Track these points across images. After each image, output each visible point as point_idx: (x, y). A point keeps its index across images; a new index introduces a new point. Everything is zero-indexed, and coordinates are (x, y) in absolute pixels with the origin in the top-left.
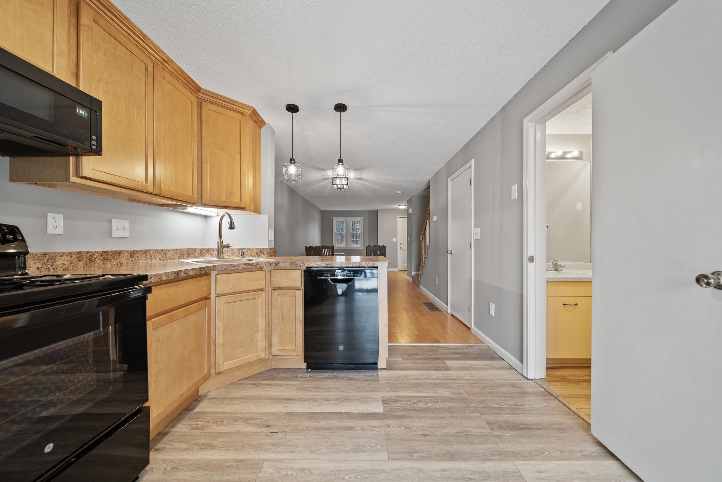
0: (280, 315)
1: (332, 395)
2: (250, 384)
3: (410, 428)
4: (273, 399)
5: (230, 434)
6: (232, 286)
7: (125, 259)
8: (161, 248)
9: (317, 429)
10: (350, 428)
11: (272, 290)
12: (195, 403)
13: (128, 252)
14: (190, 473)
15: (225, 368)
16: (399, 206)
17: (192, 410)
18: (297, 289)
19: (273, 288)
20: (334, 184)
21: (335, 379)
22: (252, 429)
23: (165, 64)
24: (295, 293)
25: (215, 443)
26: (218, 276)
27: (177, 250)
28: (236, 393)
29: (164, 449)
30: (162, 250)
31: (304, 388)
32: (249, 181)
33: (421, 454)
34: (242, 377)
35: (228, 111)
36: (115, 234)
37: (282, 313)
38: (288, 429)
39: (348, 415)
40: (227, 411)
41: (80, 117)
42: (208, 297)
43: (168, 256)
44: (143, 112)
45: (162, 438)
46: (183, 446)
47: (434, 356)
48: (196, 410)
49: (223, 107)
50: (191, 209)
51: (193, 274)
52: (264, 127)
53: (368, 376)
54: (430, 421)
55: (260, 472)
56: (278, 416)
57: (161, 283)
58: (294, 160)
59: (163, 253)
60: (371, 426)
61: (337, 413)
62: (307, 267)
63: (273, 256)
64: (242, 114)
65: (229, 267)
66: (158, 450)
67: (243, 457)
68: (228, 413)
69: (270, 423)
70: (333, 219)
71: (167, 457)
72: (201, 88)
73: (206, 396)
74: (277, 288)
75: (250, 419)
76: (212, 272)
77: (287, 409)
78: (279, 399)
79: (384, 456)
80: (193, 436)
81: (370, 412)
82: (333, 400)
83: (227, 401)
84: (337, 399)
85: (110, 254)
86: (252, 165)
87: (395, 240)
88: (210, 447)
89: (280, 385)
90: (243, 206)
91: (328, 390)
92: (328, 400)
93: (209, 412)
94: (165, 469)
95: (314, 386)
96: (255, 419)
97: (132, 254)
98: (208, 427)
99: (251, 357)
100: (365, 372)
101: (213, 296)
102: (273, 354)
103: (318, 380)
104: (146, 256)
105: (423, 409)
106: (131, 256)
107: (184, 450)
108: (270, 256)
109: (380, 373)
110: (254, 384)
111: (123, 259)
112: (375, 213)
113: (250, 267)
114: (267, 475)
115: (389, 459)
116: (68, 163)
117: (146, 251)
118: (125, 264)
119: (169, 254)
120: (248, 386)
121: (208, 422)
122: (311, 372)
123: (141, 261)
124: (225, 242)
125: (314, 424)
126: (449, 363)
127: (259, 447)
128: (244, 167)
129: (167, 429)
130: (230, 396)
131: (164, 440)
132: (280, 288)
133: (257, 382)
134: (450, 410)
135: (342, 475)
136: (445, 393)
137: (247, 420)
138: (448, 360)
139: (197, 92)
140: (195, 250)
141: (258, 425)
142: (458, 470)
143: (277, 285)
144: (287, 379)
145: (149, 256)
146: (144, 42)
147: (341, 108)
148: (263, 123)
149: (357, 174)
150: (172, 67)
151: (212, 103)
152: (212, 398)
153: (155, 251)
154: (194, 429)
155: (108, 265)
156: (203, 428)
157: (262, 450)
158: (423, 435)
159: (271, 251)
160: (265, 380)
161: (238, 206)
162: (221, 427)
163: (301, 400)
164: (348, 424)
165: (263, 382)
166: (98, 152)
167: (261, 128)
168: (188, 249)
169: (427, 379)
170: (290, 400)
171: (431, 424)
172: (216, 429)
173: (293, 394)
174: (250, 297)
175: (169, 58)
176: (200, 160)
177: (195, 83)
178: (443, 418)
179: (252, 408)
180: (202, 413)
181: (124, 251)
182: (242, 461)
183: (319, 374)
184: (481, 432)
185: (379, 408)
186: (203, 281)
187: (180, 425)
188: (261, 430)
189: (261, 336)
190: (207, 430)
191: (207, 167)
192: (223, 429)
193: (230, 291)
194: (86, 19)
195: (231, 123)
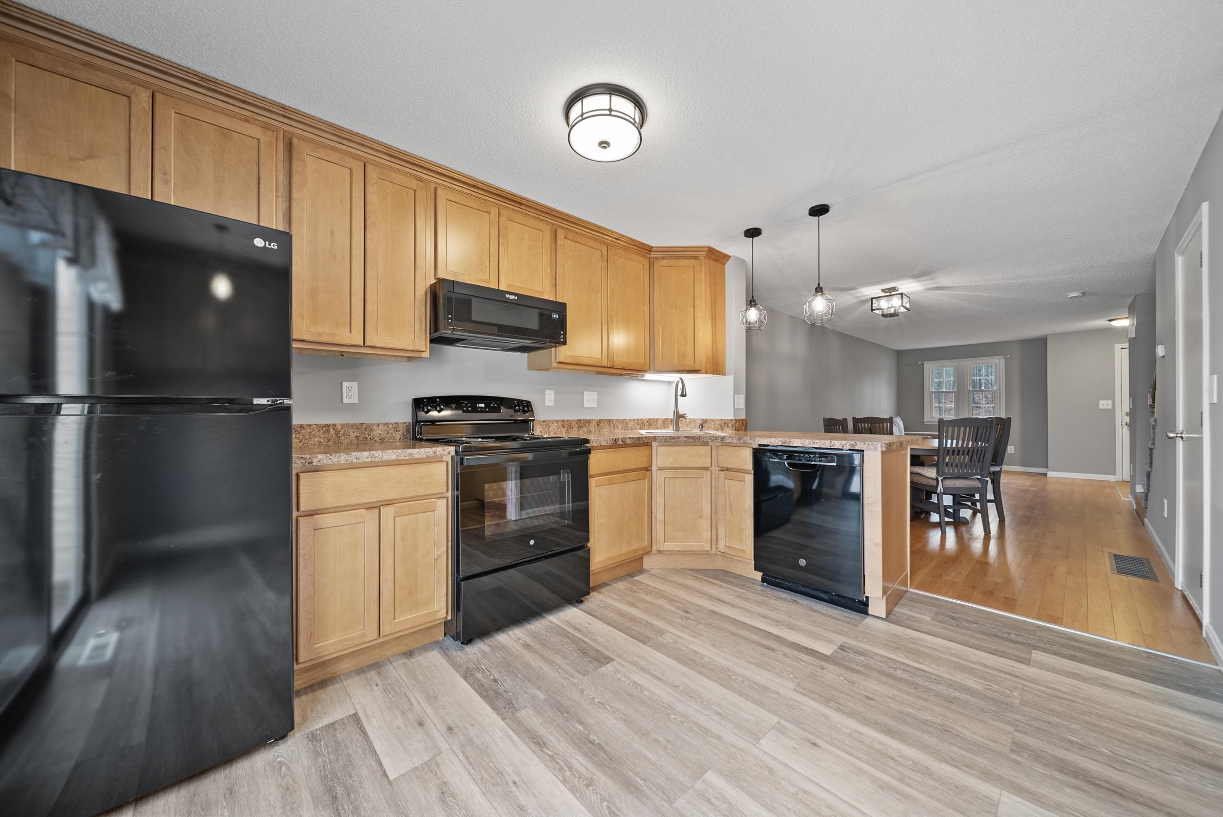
0: (728, 504)
1: (774, 615)
2: (692, 576)
3: (853, 683)
4: (705, 594)
5: (652, 604)
6: (672, 461)
7: (593, 427)
8: (622, 418)
9: (732, 633)
10: (773, 649)
11: (719, 470)
12: (637, 573)
13: (595, 420)
14: (612, 614)
15: (665, 549)
16: (1110, 321)
17: (633, 577)
18: (746, 472)
19: (720, 469)
20: (874, 310)
21: (792, 603)
22: (672, 608)
23: (618, 241)
24: (744, 477)
25: (638, 605)
26: (659, 448)
27: (638, 420)
28: (674, 577)
29: (604, 593)
30: (624, 420)
31: (745, 598)
32: (704, 336)
33: (840, 706)
34: (686, 566)
35: (679, 260)
36: (585, 406)
37: (730, 502)
38: (703, 621)
39: (778, 638)
40: (659, 588)
41: (555, 320)
42: (649, 469)
43: (629, 426)
44: (599, 294)
45: (605, 587)
46: (616, 597)
47: (1013, 636)
48: (635, 578)
49: (676, 258)
50: (648, 376)
51: (631, 442)
52: (728, 262)
53: (845, 616)
54: (895, 692)
55: (660, 636)
56: (700, 609)
57: (601, 448)
58: (754, 301)
59: (624, 422)
60: (797, 658)
61: (766, 631)
62: (760, 445)
63: (741, 430)
64: (696, 258)
65: (668, 439)
66: (599, 592)
67: (653, 622)
68: (659, 589)
69: (690, 611)
70: (925, 365)
71: (603, 599)
72: (652, 247)
73: (648, 571)
74: (725, 469)
75: (674, 601)
76: (653, 443)
77: (714, 607)
78: (711, 596)
79: (792, 686)
80: (626, 594)
81: (810, 647)
82: (771, 619)
83: (663, 582)
84: (777, 621)
85: (582, 422)
86: (710, 316)
87: (1104, 404)
88: (633, 605)
89: (720, 586)
90: (697, 368)
91: (773, 609)
92: (765, 618)
93: (644, 583)
94: (599, 605)
95: (758, 600)
96: (678, 602)
97: (599, 422)
98: (638, 592)
99: (692, 545)
100: (844, 611)
101: (654, 468)
102: (719, 549)
103: (767, 597)
104: (610, 425)
105: (900, 679)
106: (598, 424)
107: (615, 599)
108: (736, 429)
109: (868, 620)
110: (695, 577)
111: (592, 427)
112: (1041, 343)
113: (691, 440)
114: (665, 641)
115: (795, 690)
116: (551, 353)
117: (610, 421)
118: (593, 431)
119: (631, 424)
120: (688, 576)
121: (640, 590)
122: (766, 587)
123: (606, 430)
124: (681, 412)
125: (733, 629)
126: (1037, 655)
127: (671, 623)
128: (699, 321)
129: (610, 583)
130: (667, 579)
131: (605, 588)
132: (728, 469)
133: (699, 576)
134: (951, 700)
135: (669, 712)
136: (970, 681)
137: (671, 601)
138: (1044, 651)
139: (649, 253)
140: (657, 420)
141: (678, 608)
142: (880, 743)
143: (724, 465)
144: (732, 583)
145: (612, 425)
146: (599, 232)
147: (819, 211)
148: (727, 257)
149: (925, 283)
150: (624, 241)
151: (663, 258)
152: (652, 575)
153: (617, 420)
154: (628, 589)
155: (581, 432)
156: (635, 592)
157: (671, 624)
158: (867, 696)
159: (738, 423)
160: (708, 577)
161: (691, 369)
162: (648, 597)
163: (734, 606)
164: (771, 644)
165: (705, 578)
166: (564, 343)
167: (725, 264)
168: (649, 419)
169: (955, 655)
170: (723, 601)
171: (894, 695)
172: (644, 596)
173: (729, 598)
174: (693, 476)
175: (620, 234)
176: (652, 324)
177: (645, 245)
178: (925, 700)
179: (682, 594)
180: (640, 582)
181: (592, 420)
182: (651, 624)
183: (775, 592)
184: (981, 742)
185: (827, 650)
186: (642, 452)
187: (620, 584)
188: (678, 611)
189: (705, 523)
190: (637, 594)
191: (659, 329)
192: (649, 598)
193: (670, 465)
194: (561, 239)
195: (684, 273)
